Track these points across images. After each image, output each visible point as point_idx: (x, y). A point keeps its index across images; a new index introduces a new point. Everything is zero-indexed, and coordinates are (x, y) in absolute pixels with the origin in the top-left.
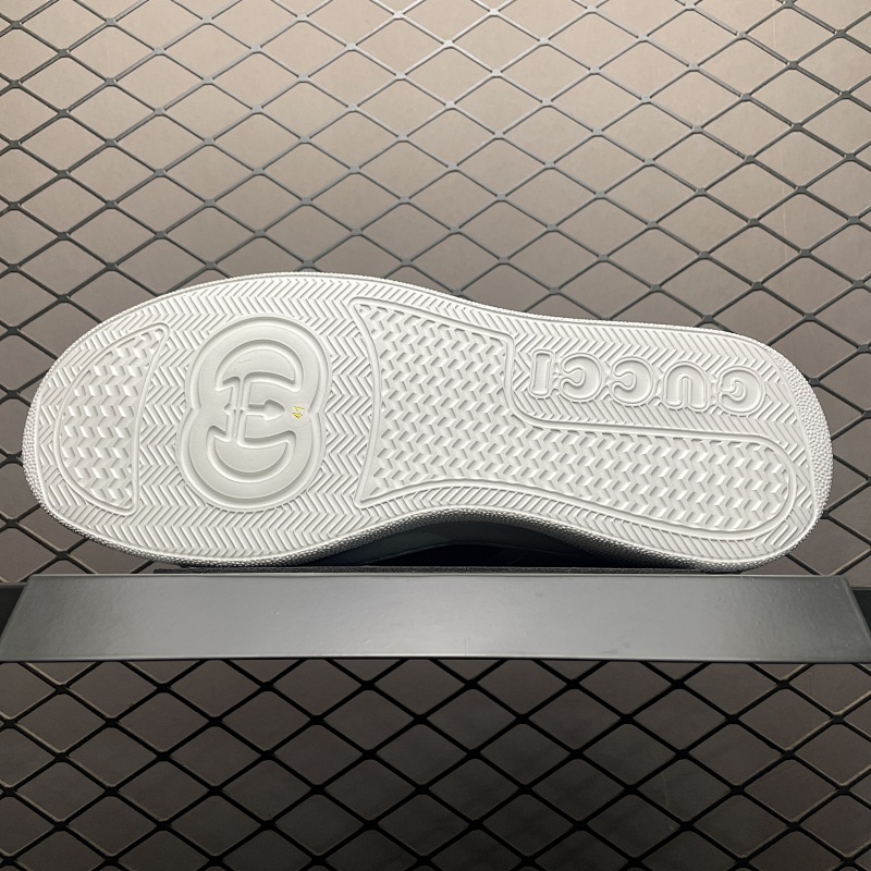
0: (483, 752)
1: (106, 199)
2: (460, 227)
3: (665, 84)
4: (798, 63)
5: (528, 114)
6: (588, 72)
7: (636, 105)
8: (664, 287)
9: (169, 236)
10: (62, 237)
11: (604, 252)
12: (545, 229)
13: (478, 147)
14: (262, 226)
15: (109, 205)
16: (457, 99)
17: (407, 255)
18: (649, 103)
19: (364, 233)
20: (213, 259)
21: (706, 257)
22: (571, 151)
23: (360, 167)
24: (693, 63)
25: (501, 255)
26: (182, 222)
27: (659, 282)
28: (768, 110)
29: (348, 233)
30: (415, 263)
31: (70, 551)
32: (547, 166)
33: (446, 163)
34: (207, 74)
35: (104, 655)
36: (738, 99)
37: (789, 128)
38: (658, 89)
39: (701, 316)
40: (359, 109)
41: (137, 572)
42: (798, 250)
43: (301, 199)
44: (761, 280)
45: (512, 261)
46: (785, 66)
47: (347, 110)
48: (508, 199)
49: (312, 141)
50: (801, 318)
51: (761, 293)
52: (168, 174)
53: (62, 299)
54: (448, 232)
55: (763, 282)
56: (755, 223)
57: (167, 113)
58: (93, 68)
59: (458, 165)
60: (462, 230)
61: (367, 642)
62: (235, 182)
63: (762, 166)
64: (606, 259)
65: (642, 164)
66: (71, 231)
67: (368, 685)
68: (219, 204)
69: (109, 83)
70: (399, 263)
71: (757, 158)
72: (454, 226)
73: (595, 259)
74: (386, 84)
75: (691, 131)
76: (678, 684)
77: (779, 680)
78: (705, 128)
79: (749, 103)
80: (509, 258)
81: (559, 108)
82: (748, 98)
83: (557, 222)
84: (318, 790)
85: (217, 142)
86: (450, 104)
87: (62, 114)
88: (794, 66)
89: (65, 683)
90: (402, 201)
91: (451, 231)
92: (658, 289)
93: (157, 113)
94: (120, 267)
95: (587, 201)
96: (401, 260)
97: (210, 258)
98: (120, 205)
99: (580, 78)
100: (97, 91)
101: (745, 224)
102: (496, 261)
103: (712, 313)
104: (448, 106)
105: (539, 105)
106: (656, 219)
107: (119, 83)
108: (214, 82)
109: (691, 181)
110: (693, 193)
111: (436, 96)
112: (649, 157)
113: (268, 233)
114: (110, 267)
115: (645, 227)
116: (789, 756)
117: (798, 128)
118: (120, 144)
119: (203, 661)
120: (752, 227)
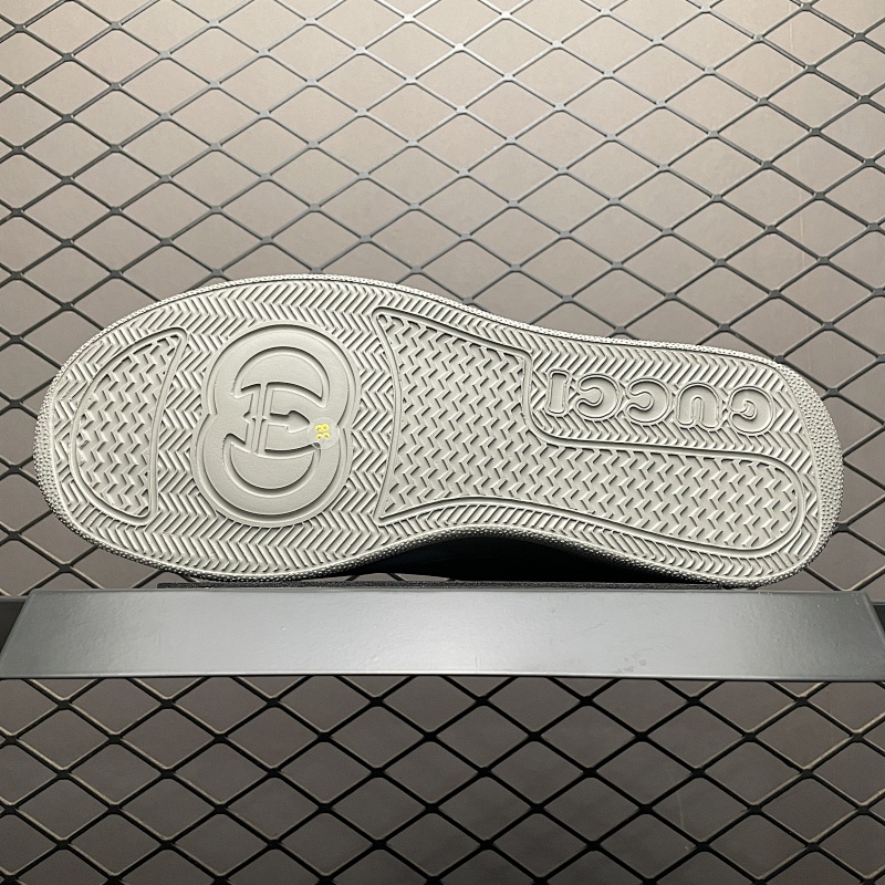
0: (494, 771)
1: (111, 205)
2: (471, 234)
3: (679, 89)
4: (816, 66)
5: (541, 118)
6: (602, 76)
7: (651, 109)
8: (679, 295)
9: (174, 243)
10: (66, 244)
11: (618, 259)
12: (558, 236)
13: (490, 153)
14: (270, 233)
15: (114, 211)
16: (468, 104)
17: (417, 263)
18: (664, 108)
19: (373, 240)
20: (219, 267)
21: (723, 264)
22: (584, 157)
23: (370, 173)
24: (709, 66)
25: (512, 263)
26: (188, 229)
27: (675, 290)
28: (785, 114)
29: (357, 240)
30: (425, 270)
31: (72, 564)
32: (560, 172)
33: (457, 169)
34: (214, 79)
35: (106, 672)
36: (755, 103)
37: (807, 133)
38: (672, 94)
39: (717, 325)
40: (368, 114)
41: (138, 586)
42: (816, 257)
43: (308, 205)
44: (779, 288)
45: (524, 269)
46: (802, 70)
47: (356, 115)
48: (520, 205)
49: (320, 146)
50: (820, 327)
51: (778, 301)
52: (174, 180)
53: (66, 307)
54: (459, 239)
55: (781, 290)
56: (773, 230)
57: (173, 118)
58: (98, 72)
59: (469, 170)
60: (473, 237)
61: (376, 659)
62: (242, 188)
63: (780, 172)
64: (620, 266)
65: (657, 170)
66: (74, 239)
67: (377, 702)
68: (225, 210)
69: (114, 87)
70: (409, 271)
71: (774, 164)
72: (465, 232)
73: (609, 267)
74: (396, 89)
75: (706, 136)
76: (693, 702)
77: (796, 697)
78: (721, 133)
79: (766, 107)
80: (521, 265)
81: (572, 113)
82: (765, 103)
83: (570, 228)
84: (325, 808)
85: (224, 148)
86: (461, 109)
87: (66, 119)
88: (812, 70)
89: (68, 698)
90: (412, 207)
91: (463, 238)
92: (673, 297)
93: (163, 117)
94: (125, 275)
95: (601, 208)
96: (411, 268)
97: (217, 266)
98: (125, 212)
99: (593, 82)
100: (101, 96)
101: (762, 231)
102: (508, 269)
103: (728, 322)
104: (459, 111)
105: (552, 110)
106: (672, 226)
107: (124, 88)
108: (221, 86)
109: (706, 188)
110: (709, 200)
111: (447, 101)
112: (664, 162)
113: (276, 240)
114: (114, 275)
115: (660, 234)
116: (807, 775)
117: (817, 133)
118: (125, 149)
119: (206, 678)
120: (769, 233)
